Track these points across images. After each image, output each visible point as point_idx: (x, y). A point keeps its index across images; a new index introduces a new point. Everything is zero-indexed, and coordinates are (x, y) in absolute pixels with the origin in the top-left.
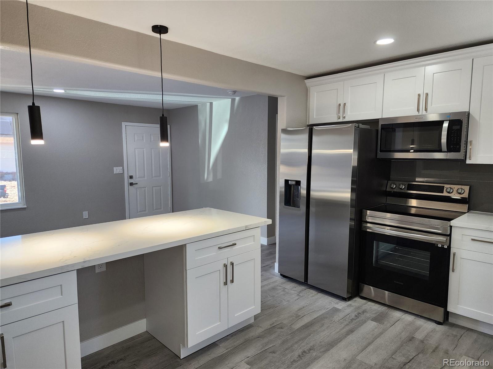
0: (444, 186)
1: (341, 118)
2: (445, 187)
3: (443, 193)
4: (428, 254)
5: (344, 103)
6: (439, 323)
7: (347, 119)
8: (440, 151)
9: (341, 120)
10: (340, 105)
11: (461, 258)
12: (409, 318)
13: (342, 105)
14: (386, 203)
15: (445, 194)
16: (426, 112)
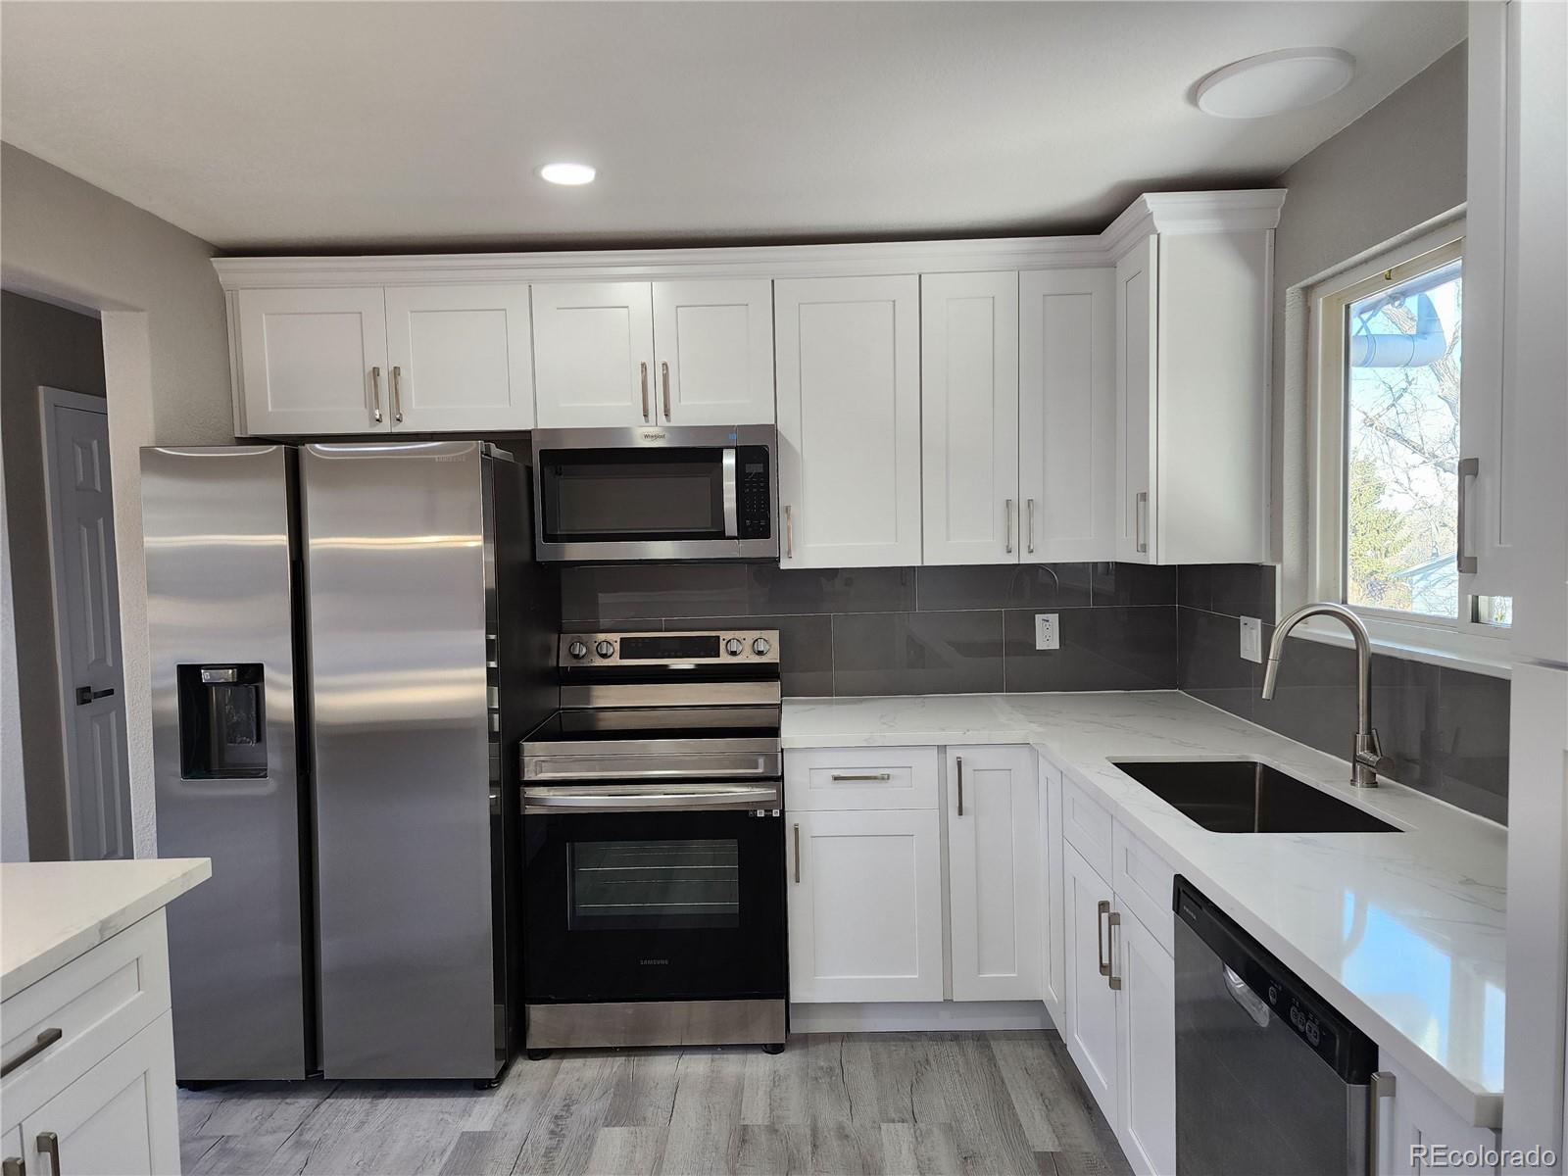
0: (718, 637)
1: (386, 420)
2: (721, 639)
3: (718, 655)
4: (731, 846)
5: (395, 368)
6: (775, 1049)
7: (408, 426)
8: (721, 535)
9: (385, 428)
10: (376, 371)
11: (813, 837)
12: (697, 1066)
13: (384, 374)
14: (559, 709)
15: (724, 659)
16: (669, 421)
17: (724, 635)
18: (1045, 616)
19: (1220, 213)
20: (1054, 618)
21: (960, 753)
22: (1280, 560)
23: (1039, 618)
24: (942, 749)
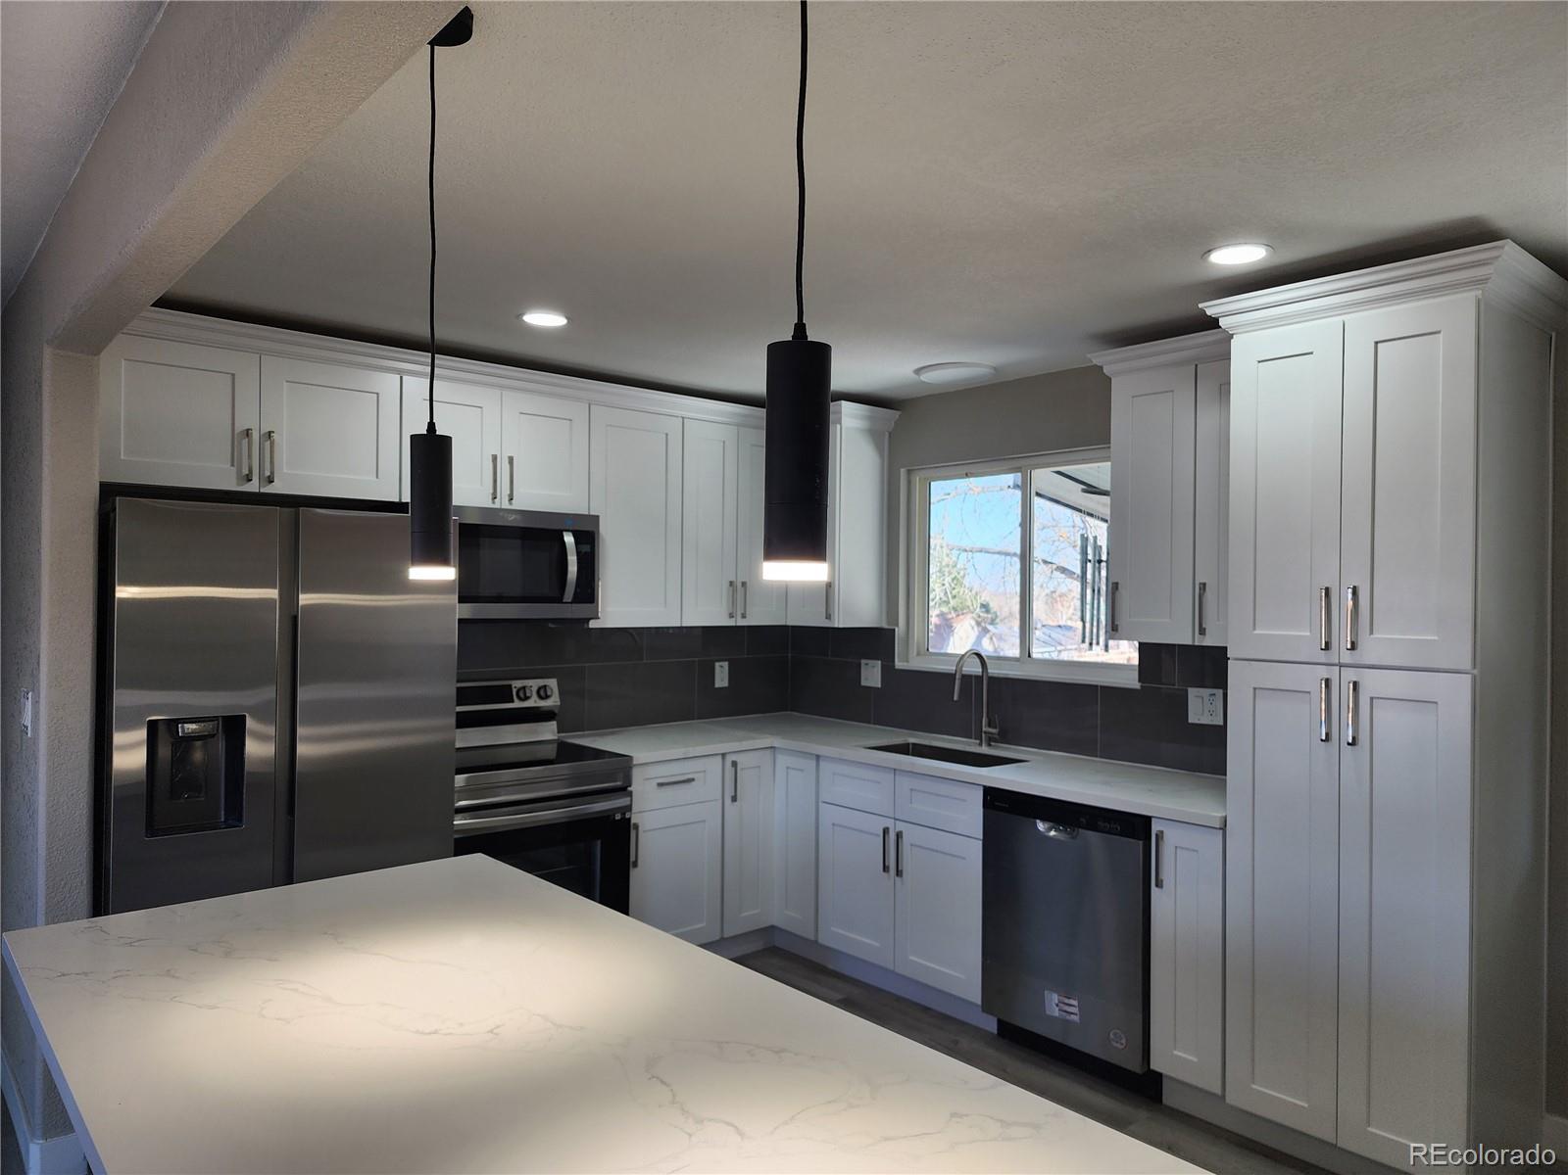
0: (510, 686)
1: (256, 480)
2: (513, 686)
5: (268, 432)
7: (278, 488)
8: (559, 600)
9: (255, 487)
10: (246, 433)
11: (644, 831)
13: (255, 435)
15: (514, 704)
16: (511, 504)
17: (517, 684)
18: (721, 663)
19: (870, 418)
20: (726, 664)
21: (734, 757)
22: (898, 626)
23: (717, 664)
24: (724, 755)
